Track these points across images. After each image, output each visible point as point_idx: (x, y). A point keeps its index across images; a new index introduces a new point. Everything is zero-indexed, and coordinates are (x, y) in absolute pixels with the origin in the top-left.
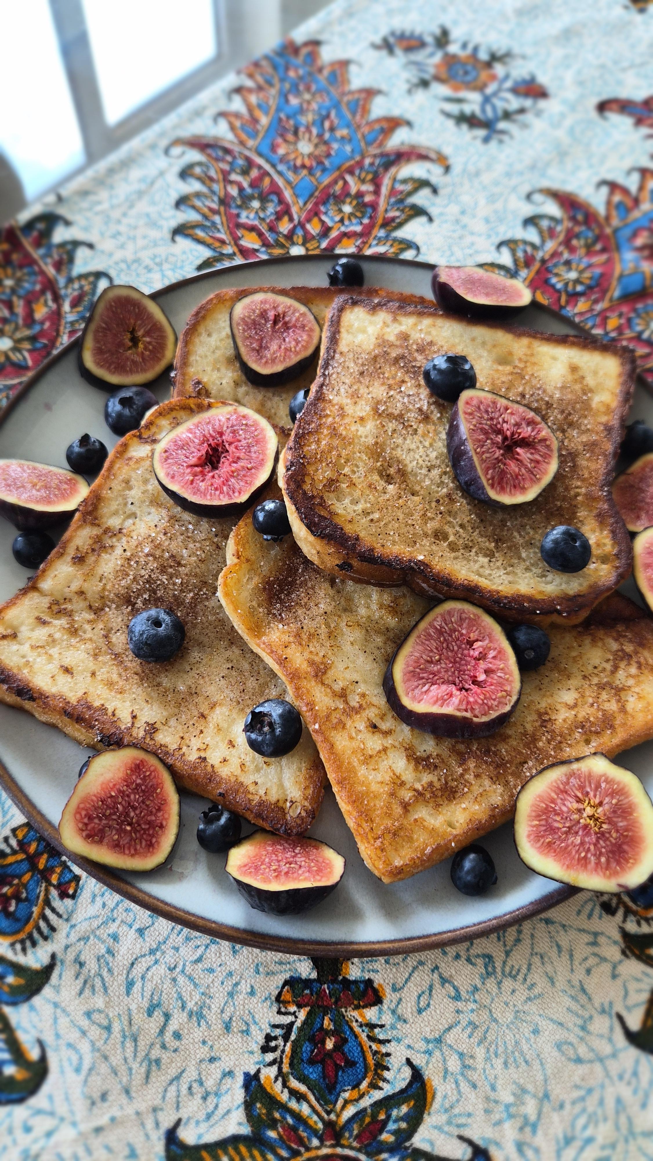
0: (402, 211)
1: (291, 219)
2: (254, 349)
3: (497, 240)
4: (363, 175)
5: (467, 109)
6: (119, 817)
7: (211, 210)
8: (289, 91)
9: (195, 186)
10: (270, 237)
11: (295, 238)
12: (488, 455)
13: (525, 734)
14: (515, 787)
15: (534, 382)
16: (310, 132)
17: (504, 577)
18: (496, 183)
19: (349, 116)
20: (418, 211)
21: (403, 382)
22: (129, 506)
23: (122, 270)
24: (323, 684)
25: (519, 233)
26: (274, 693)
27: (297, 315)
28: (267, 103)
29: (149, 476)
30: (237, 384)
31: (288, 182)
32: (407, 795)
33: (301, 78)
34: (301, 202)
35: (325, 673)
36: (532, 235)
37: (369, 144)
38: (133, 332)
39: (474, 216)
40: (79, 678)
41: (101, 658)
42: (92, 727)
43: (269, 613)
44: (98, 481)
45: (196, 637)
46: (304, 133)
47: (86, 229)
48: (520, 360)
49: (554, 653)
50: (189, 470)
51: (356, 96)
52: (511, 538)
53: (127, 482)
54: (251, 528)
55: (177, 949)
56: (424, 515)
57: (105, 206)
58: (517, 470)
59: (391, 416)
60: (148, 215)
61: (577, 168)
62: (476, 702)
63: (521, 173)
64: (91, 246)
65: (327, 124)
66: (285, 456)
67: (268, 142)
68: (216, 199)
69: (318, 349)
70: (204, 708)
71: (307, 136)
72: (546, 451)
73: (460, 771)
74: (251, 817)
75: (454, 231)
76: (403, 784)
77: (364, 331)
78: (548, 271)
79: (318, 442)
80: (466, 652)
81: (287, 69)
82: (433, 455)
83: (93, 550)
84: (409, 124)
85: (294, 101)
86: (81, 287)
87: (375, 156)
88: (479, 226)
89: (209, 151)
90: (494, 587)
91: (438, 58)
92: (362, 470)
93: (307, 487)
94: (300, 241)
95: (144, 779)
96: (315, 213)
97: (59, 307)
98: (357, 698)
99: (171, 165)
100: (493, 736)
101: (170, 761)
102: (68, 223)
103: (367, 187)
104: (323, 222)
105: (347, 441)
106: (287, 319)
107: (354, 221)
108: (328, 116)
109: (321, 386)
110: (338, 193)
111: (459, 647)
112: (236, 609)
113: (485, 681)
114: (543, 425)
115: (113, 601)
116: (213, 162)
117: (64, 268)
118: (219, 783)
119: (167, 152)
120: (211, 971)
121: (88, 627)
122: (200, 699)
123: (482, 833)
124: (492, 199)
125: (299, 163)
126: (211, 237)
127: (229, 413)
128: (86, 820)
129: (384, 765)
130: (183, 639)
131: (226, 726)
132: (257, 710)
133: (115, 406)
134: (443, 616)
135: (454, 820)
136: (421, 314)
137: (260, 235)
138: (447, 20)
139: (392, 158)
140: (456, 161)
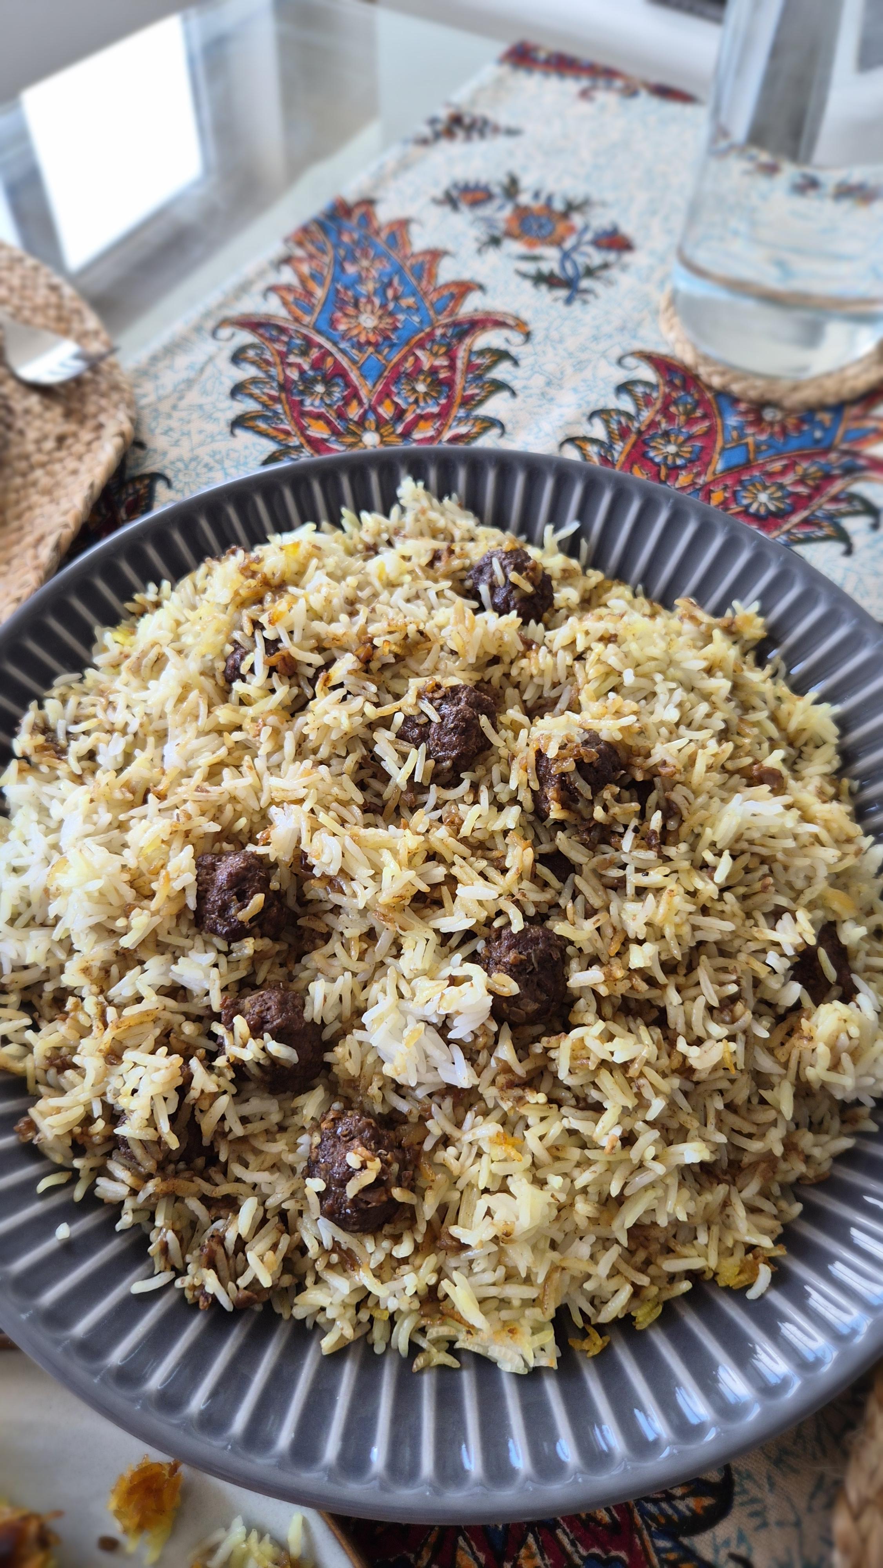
0: (482, 387)
1: (361, 403)
3: (588, 411)
4: (435, 348)
5: (546, 267)
7: (271, 398)
8: (345, 259)
9: (250, 372)
10: (339, 425)
11: (367, 424)
16: (372, 303)
18: (583, 349)
19: (414, 282)
20: (499, 386)
23: (179, 470)
25: (612, 402)
28: (321, 273)
31: (354, 362)
33: (357, 243)
34: (369, 384)
36: (626, 404)
37: (438, 313)
39: (561, 387)
46: (365, 305)
51: (420, 259)
60: (200, 407)
63: (610, 336)
64: (140, 445)
65: (390, 293)
67: (326, 315)
68: (275, 384)
71: (369, 307)
75: (541, 405)
78: (645, 443)
81: (340, 233)
84: (481, 288)
85: (351, 269)
86: (136, 492)
87: (446, 326)
88: (568, 397)
89: (261, 331)
91: (508, 211)
94: (373, 426)
96: (386, 394)
99: (220, 349)
103: (442, 362)
104: (396, 405)
107: (430, 402)
108: (390, 284)
110: (409, 371)
116: (267, 343)
119: (214, 334)
124: (580, 367)
125: (363, 339)
126: (274, 428)
137: (329, 423)
138: (515, 165)
139: (466, 326)
140: (537, 327)
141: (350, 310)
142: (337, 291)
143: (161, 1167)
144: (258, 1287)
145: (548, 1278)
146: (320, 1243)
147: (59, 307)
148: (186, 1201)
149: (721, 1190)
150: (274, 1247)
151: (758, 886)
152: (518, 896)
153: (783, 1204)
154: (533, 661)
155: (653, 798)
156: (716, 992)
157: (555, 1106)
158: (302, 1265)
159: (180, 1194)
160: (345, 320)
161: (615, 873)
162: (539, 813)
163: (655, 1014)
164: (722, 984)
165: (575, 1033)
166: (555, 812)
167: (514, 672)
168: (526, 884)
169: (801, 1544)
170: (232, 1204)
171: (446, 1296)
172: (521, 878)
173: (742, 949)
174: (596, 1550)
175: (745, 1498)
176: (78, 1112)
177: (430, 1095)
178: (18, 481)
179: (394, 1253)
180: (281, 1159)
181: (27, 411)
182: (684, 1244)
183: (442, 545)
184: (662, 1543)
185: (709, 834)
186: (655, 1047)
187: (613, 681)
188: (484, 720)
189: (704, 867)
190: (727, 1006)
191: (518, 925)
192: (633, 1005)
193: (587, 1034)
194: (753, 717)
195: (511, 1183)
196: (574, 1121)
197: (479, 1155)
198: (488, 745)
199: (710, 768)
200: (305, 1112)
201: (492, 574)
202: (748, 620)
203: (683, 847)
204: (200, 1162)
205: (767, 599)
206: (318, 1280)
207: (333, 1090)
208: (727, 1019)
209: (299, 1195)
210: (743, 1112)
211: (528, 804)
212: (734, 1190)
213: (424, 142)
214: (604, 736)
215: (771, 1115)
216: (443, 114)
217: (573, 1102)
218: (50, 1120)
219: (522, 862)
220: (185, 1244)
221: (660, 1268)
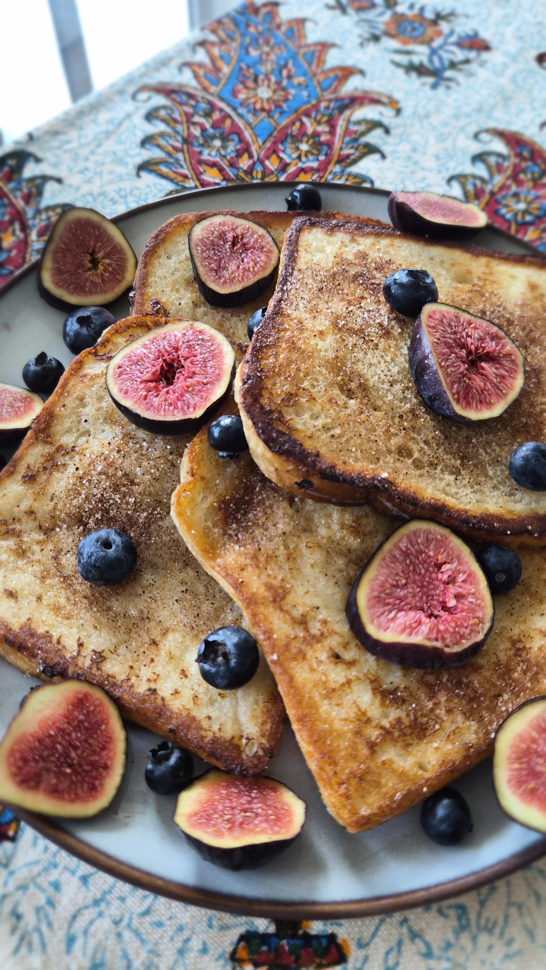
0: (357, 149)
2: (212, 270)
3: (448, 175)
4: (319, 117)
5: (416, 60)
6: (58, 759)
8: (250, 44)
10: (231, 172)
11: (254, 173)
12: (453, 369)
13: (498, 664)
14: (491, 723)
15: (494, 299)
16: (269, 80)
17: (472, 495)
18: (445, 124)
19: (305, 65)
20: (371, 149)
21: (363, 298)
22: (83, 423)
24: (281, 610)
25: (468, 168)
26: (230, 617)
27: (256, 236)
28: (229, 54)
29: (103, 394)
30: (195, 305)
31: (249, 124)
32: (374, 734)
33: (261, 34)
34: (260, 142)
35: (283, 598)
36: (481, 170)
37: (324, 90)
38: (92, 254)
39: (425, 154)
40: (24, 603)
41: (48, 581)
42: (34, 656)
43: (225, 533)
44: (51, 399)
45: (150, 558)
46: (263, 81)
47: (55, 165)
48: (479, 278)
49: (525, 575)
50: (142, 386)
51: (312, 48)
52: (477, 455)
53: (81, 399)
54: (206, 445)
55: (122, 899)
56: (387, 431)
57: (75, 144)
58: (482, 385)
59: (351, 331)
60: (114, 153)
61: (522, 111)
62: (447, 630)
63: (469, 115)
64: (59, 181)
65: (285, 73)
66: (243, 369)
67: (230, 87)
68: (179, 138)
69: (276, 269)
70: (156, 634)
71: (266, 83)
72: (511, 366)
73: (430, 705)
74: (203, 755)
75: (406, 167)
76: (369, 721)
77: (322, 251)
78: (497, 202)
79: (276, 355)
80: (434, 575)
81: (248, 25)
82: (395, 370)
83: (45, 469)
84: (362, 72)
85: (254, 53)
86: (49, 218)
87: (330, 101)
88: (431, 163)
89: (174, 96)
90: (461, 506)
91: (388, 16)
92: (322, 384)
93: (265, 401)
94: (260, 176)
95: (87, 715)
97: (27, 236)
98: (318, 625)
99: (137, 108)
100: (464, 667)
101: (117, 693)
102: (38, 160)
105: (306, 355)
106: (245, 240)
107: (311, 158)
108: (286, 66)
109: (280, 300)
111: (427, 570)
112: (189, 529)
113: (455, 607)
114: (507, 340)
115: (64, 521)
117: (32, 200)
118: (170, 718)
119: (134, 97)
120: (159, 924)
121: (36, 548)
122: (152, 624)
123: (456, 775)
124: (442, 138)
127: (184, 329)
128: (20, 764)
129: (348, 699)
130: (134, 561)
131: (178, 653)
132: (211, 639)
133: (73, 326)
134: (408, 537)
135: (425, 761)
136: (378, 235)
137: (221, 170)
139: (346, 102)
140: (407, 104)
141: (250, 84)
142: (241, 69)
160: (244, 91)
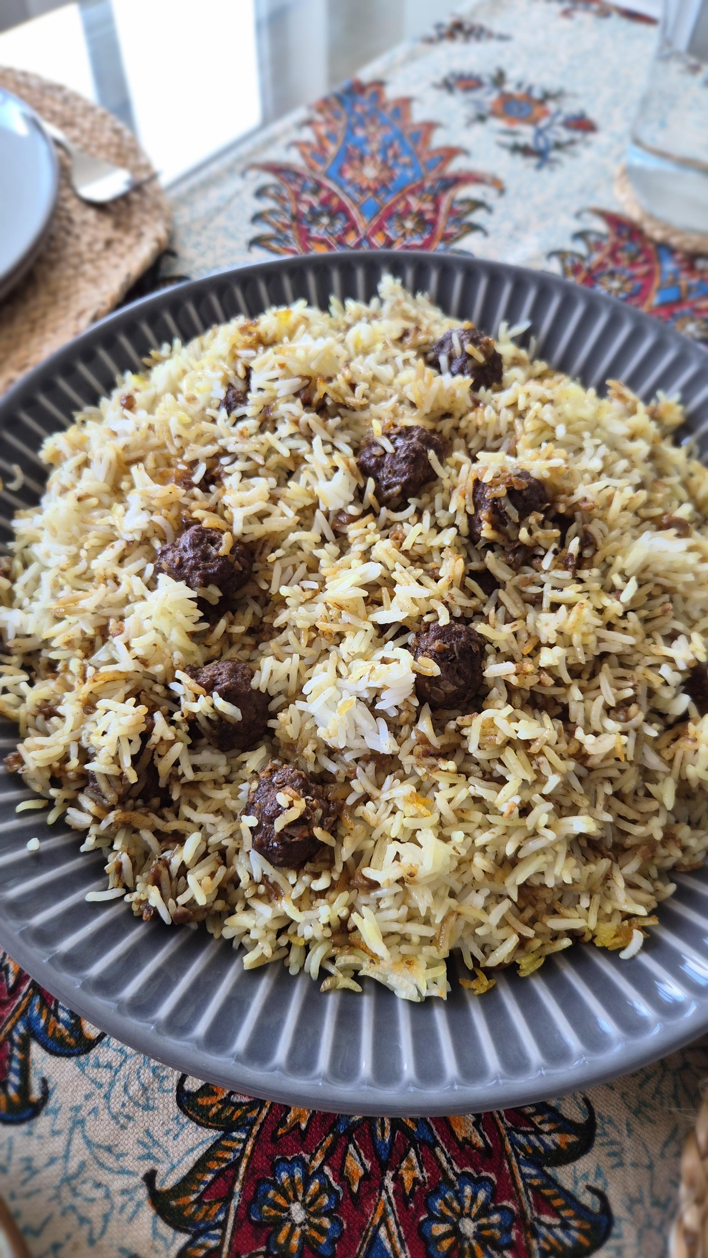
1: (357, 233)
3: (548, 251)
4: (424, 196)
5: (522, 140)
7: (284, 225)
8: (356, 125)
9: (269, 204)
16: (375, 159)
18: (548, 204)
19: (411, 145)
25: (569, 246)
28: (335, 134)
31: (355, 202)
33: (367, 113)
34: (366, 219)
36: (580, 248)
37: (429, 169)
39: (526, 232)
46: (369, 160)
51: (418, 128)
57: (187, 220)
60: (226, 228)
63: (571, 195)
64: (174, 254)
65: (390, 153)
67: (336, 166)
68: (288, 215)
71: (372, 162)
75: (508, 245)
78: (594, 279)
81: (354, 105)
84: (465, 152)
85: (360, 133)
87: (434, 180)
89: (282, 175)
91: (494, 96)
96: (379, 228)
99: (247, 186)
103: (428, 206)
104: (387, 237)
107: (415, 236)
108: (391, 145)
110: (401, 211)
116: (285, 184)
119: (243, 174)
124: (544, 217)
125: (365, 186)
126: (281, 247)
137: (330, 247)
138: (503, 63)
139: (451, 181)
140: (511, 185)
141: (356, 163)
142: (346, 150)
143: (122, 801)
144: (194, 907)
145: (444, 920)
146: (251, 878)
147: (119, 146)
148: (141, 832)
149: (605, 864)
150: (212, 875)
151: (658, 611)
152: (447, 599)
153: (659, 885)
154: (479, 414)
155: (573, 528)
156: (614, 695)
157: (463, 776)
158: (234, 895)
159: (136, 826)
160: (351, 171)
161: (534, 590)
162: (473, 537)
163: (559, 710)
164: (619, 689)
165: (487, 714)
166: (486, 532)
167: (463, 424)
168: (455, 591)
169: (652, 1185)
170: (179, 838)
171: (355, 928)
172: (451, 586)
173: (641, 662)
174: (469, 1170)
175: (605, 1140)
176: (58, 751)
177: (357, 760)
178: (70, 272)
179: (312, 886)
180: (225, 806)
181: (85, 223)
182: (568, 908)
183: (411, 326)
184: (527, 1170)
185: (619, 562)
186: (555, 733)
187: (547, 434)
188: (431, 454)
189: (613, 591)
190: (622, 707)
191: (444, 620)
192: (539, 700)
193: (497, 715)
194: (667, 480)
195: (420, 837)
196: (479, 789)
197: (393, 813)
198: (434, 477)
199: (625, 509)
200: (247, 765)
201: (452, 346)
202: (669, 408)
203: (595, 572)
204: (156, 802)
205: (688, 391)
206: (247, 908)
207: (274, 752)
208: (622, 717)
209: (237, 836)
210: (630, 801)
211: (464, 528)
212: (616, 867)
213: (430, 41)
214: (535, 474)
215: (654, 805)
216: (448, 21)
217: (480, 774)
218: (33, 754)
219: (454, 572)
220: (137, 868)
221: (545, 925)
